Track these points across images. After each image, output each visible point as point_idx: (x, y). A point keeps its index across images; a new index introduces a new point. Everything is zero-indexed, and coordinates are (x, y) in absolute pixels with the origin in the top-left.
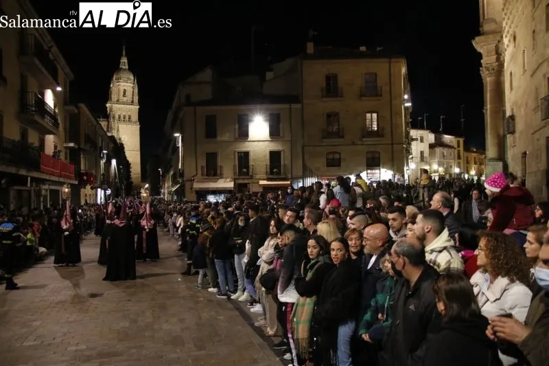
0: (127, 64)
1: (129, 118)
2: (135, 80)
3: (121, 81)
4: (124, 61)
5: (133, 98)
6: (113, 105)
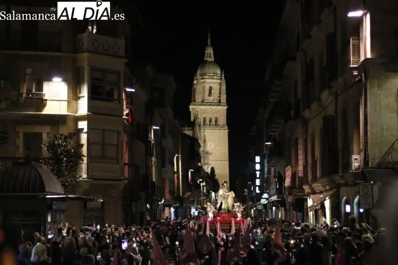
1: (216, 121)
2: (223, 75)
3: (207, 77)
4: (209, 51)
5: (220, 97)
6: (197, 107)
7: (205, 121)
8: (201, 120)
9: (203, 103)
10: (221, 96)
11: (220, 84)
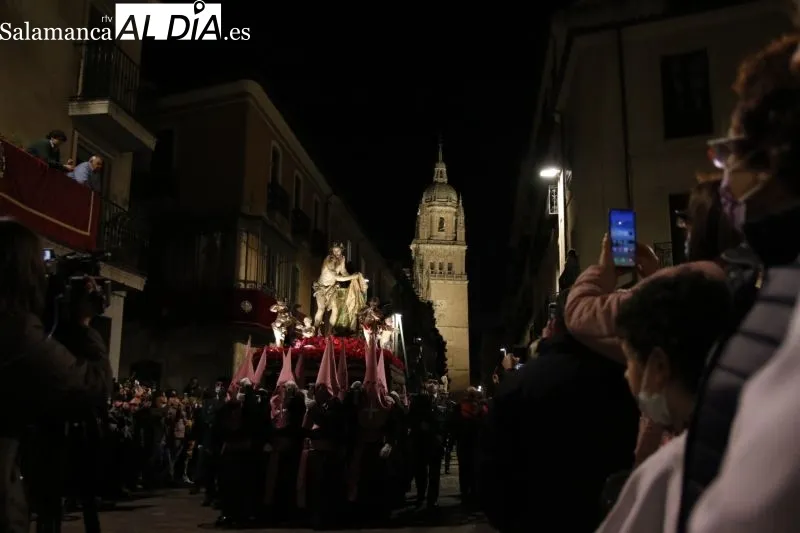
0: (445, 175)
1: (450, 269)
2: (461, 201)
3: (436, 203)
4: (441, 169)
5: (456, 232)
6: (421, 246)
7: (432, 266)
8: (427, 265)
9: (430, 240)
10: (458, 230)
11: (456, 214)
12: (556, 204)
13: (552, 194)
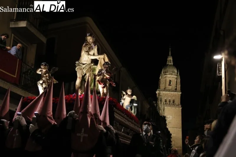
0: (172, 61)
1: (173, 102)
2: (179, 73)
3: (168, 73)
4: (170, 59)
5: (176, 87)
6: (161, 92)
7: (166, 101)
8: (163, 100)
9: (165, 89)
10: (177, 85)
11: (177, 79)
12: (221, 71)
13: (219, 66)
